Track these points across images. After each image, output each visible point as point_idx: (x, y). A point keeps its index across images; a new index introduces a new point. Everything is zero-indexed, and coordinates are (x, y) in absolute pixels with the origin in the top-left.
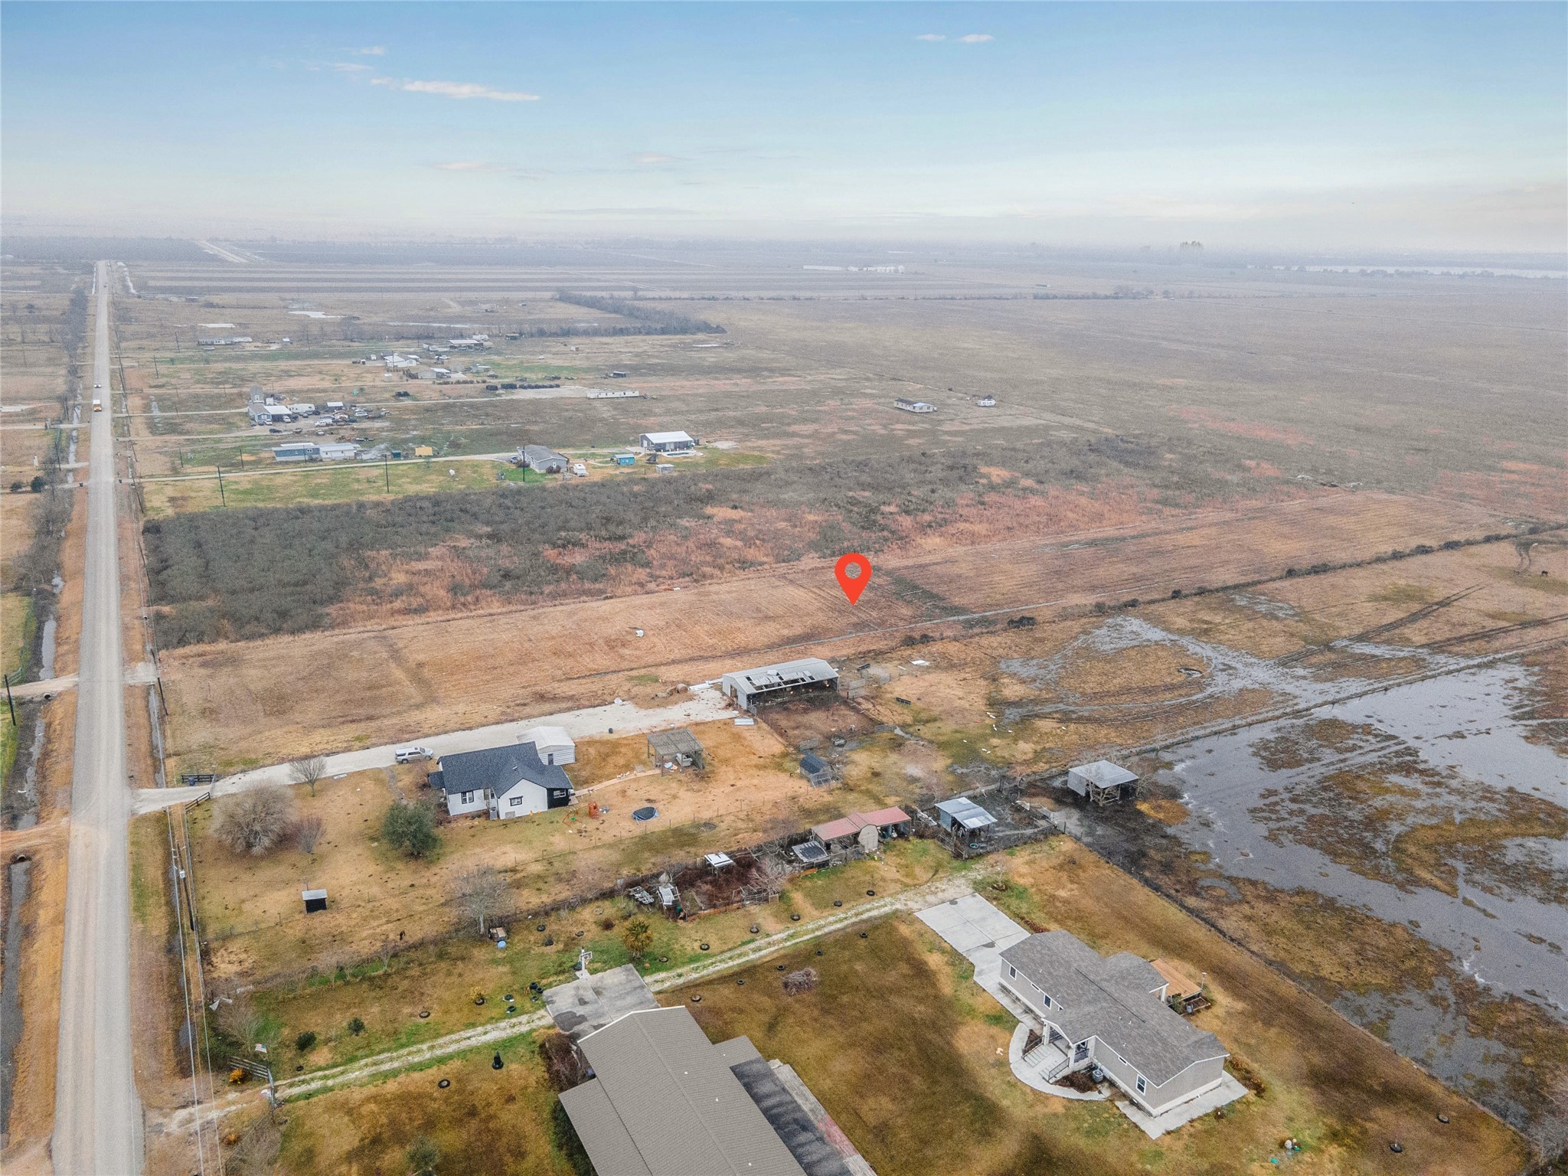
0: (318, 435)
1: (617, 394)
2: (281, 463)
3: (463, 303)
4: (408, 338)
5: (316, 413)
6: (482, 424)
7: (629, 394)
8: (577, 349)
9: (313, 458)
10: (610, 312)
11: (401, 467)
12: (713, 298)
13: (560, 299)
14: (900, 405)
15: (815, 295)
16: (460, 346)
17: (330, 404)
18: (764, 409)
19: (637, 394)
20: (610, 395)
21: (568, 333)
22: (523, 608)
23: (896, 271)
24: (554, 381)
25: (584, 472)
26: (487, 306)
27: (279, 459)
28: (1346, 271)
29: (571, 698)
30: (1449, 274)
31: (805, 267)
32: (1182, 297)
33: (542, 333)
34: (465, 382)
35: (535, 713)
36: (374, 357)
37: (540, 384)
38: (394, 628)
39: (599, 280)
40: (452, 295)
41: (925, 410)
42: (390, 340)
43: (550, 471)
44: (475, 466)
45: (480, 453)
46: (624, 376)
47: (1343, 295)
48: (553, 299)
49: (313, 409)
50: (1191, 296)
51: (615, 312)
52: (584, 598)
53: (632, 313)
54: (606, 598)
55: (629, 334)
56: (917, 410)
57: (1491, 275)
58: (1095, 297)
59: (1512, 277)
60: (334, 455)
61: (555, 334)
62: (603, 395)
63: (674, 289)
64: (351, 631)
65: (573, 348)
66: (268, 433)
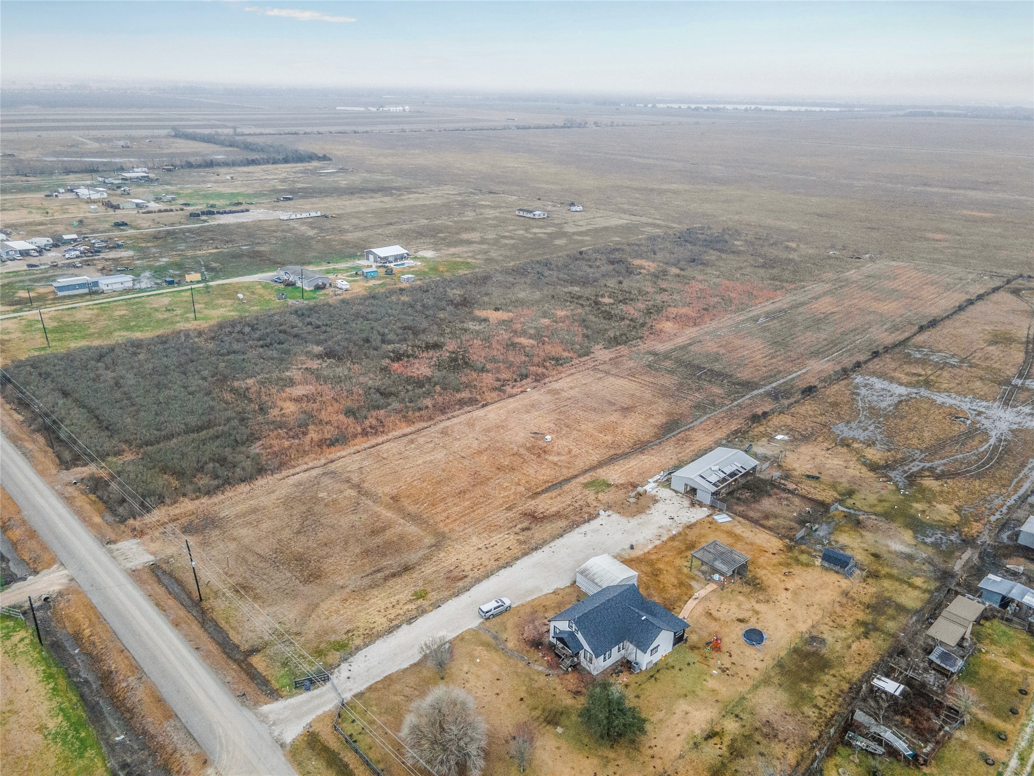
0: (75, 267)
1: (304, 215)
2: (64, 297)
3: (97, 140)
4: (76, 172)
5: (55, 246)
6: (216, 248)
7: (313, 214)
8: (232, 178)
9: (93, 291)
10: (227, 146)
11: (183, 294)
12: (296, 134)
13: (176, 136)
14: (521, 213)
15: (368, 129)
16: (131, 179)
17: (66, 237)
18: (425, 222)
19: (319, 214)
20: (299, 216)
21: (211, 164)
22: (425, 424)
23: (404, 110)
24: (237, 206)
25: (348, 287)
26: (122, 143)
27: (60, 294)
28: (680, 108)
29: (558, 515)
30: (737, 109)
31: (338, 108)
32: (607, 125)
33: (190, 165)
34: (166, 211)
35: (546, 536)
36: (62, 190)
37: (227, 209)
38: (332, 461)
39: (188, 120)
40: (82, 132)
41: (542, 216)
42: (60, 174)
43: (318, 288)
44: (248, 288)
45: (241, 276)
46: (290, 199)
47: (697, 123)
48: (168, 136)
49: (51, 241)
50: (612, 125)
51: (231, 146)
52: (466, 409)
53: (247, 147)
54: (483, 406)
55: (259, 164)
56: (537, 217)
57: (760, 110)
58: (555, 127)
59: (772, 110)
60: (115, 287)
61: (199, 166)
62: (293, 217)
63: (256, 126)
64: (297, 470)
65: (228, 177)
66: (25, 268)
